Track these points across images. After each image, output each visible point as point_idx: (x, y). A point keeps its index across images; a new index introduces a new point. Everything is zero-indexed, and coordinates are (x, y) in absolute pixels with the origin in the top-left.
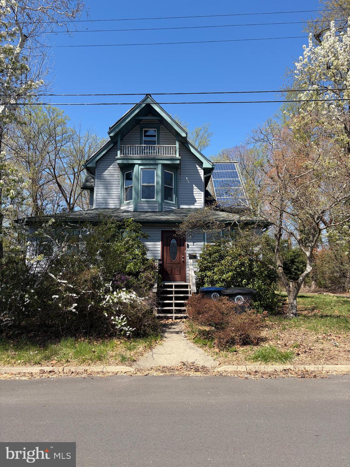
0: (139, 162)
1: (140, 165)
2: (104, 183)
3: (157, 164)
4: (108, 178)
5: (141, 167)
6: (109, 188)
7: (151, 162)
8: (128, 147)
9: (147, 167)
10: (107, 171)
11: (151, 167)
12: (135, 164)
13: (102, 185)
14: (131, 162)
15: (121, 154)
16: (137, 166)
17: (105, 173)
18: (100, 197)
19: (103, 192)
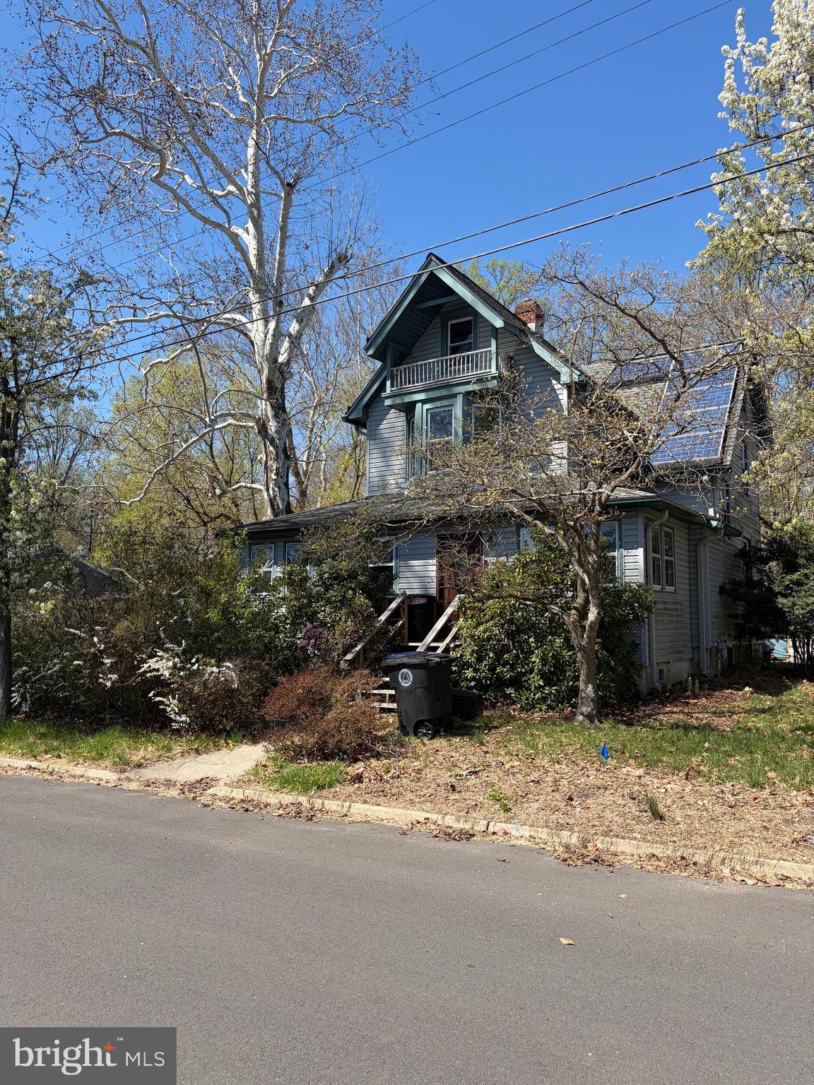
0: (422, 396)
1: (424, 402)
2: (382, 445)
3: (455, 396)
4: (387, 435)
5: (427, 406)
6: (388, 454)
7: (444, 392)
8: (405, 369)
9: (438, 404)
10: (385, 422)
11: (445, 403)
12: (415, 402)
13: (376, 451)
14: (407, 399)
15: (392, 386)
16: (419, 406)
17: (381, 427)
18: (375, 474)
19: (379, 464)
